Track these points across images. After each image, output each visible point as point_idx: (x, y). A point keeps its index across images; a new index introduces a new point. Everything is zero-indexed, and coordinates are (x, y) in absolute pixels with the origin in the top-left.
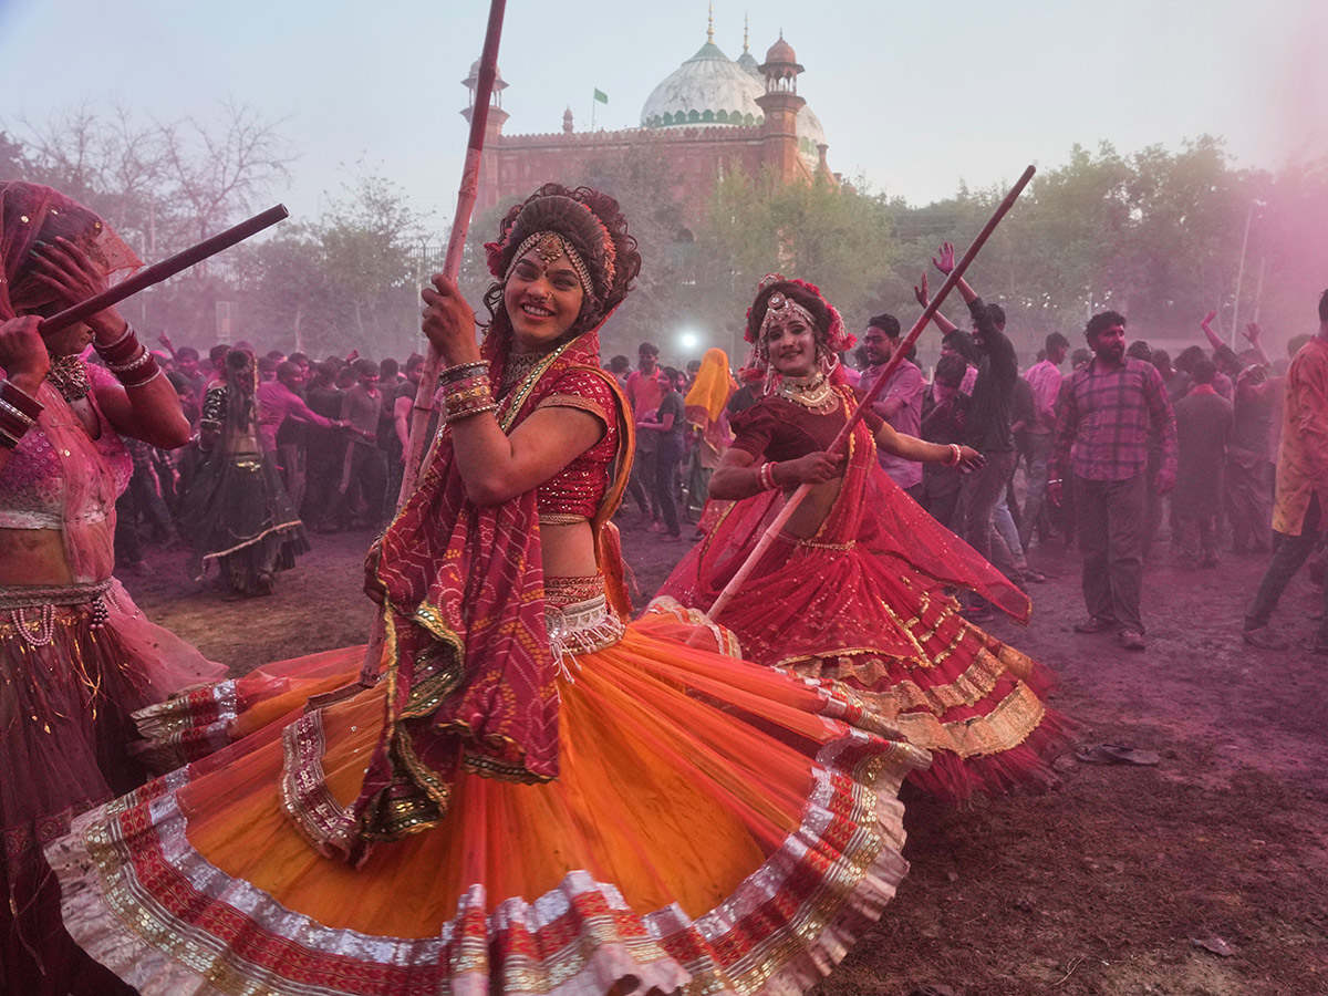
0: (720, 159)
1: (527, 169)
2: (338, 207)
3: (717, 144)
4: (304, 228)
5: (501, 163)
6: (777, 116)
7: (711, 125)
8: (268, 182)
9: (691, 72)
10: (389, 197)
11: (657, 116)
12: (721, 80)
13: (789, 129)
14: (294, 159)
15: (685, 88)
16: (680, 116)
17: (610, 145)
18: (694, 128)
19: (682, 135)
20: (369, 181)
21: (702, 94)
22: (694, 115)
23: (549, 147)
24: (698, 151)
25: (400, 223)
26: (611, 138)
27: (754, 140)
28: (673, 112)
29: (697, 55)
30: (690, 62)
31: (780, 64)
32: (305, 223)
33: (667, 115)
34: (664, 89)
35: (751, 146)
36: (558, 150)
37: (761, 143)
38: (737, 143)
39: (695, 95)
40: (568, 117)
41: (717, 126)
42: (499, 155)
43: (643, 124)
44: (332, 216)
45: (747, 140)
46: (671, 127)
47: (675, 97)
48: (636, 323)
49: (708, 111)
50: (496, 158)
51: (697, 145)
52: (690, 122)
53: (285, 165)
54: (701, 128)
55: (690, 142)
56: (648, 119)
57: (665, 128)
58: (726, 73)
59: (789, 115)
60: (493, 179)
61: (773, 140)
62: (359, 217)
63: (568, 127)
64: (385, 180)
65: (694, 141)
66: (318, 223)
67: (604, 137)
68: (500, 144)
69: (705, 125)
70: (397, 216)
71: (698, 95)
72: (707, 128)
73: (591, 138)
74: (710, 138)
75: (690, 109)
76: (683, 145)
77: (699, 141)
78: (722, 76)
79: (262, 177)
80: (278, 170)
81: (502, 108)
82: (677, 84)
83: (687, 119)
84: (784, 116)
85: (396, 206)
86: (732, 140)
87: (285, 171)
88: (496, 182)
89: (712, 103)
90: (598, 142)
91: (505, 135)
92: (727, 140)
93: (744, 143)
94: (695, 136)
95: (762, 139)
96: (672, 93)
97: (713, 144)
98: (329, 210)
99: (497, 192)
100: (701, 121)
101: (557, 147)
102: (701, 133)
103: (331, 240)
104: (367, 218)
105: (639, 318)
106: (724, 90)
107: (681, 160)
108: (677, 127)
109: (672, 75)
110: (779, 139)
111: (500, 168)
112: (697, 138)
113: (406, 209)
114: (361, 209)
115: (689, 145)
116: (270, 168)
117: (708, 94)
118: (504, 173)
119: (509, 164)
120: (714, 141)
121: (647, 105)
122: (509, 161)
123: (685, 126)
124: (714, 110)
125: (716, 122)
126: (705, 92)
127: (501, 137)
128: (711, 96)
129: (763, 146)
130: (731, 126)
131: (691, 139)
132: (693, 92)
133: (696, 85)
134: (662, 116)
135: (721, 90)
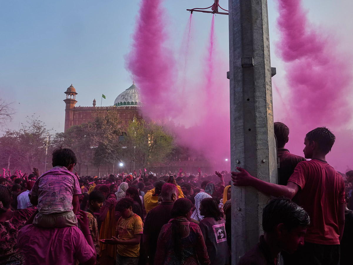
0: (135, 115)
1: (81, 116)
2: (25, 127)
3: (134, 111)
4: (14, 133)
5: (74, 114)
7: (133, 106)
8: (5, 120)
9: (128, 92)
10: (40, 126)
12: (136, 94)
14: (13, 114)
15: (126, 96)
16: (125, 103)
17: (105, 110)
19: (125, 108)
20: (35, 121)
21: (131, 98)
22: (128, 103)
23: (88, 110)
24: (129, 112)
25: (42, 132)
26: (105, 108)
28: (123, 102)
30: (128, 89)
32: (15, 132)
33: (121, 102)
34: (121, 96)
39: (129, 98)
40: (94, 101)
41: (134, 106)
42: (74, 112)
43: (115, 105)
44: (23, 130)
46: (122, 106)
47: (124, 98)
48: (106, 160)
49: (132, 102)
50: (73, 112)
51: (129, 111)
52: (127, 105)
53: (10, 115)
54: (130, 107)
56: (116, 103)
57: (120, 106)
60: (72, 118)
62: (31, 130)
63: (94, 104)
64: (39, 121)
66: (19, 132)
67: (103, 108)
68: (74, 109)
70: (42, 130)
72: (132, 107)
73: (100, 108)
74: (132, 109)
75: (127, 101)
76: (125, 111)
77: (129, 110)
79: (3, 118)
80: (8, 117)
81: (75, 100)
82: (124, 95)
83: (127, 104)
85: (42, 128)
87: (10, 117)
88: (72, 119)
89: (133, 100)
90: (102, 109)
91: (76, 107)
96: (123, 97)
97: (133, 111)
98: (22, 128)
99: (72, 122)
100: (130, 105)
101: (90, 110)
102: (130, 108)
103: (22, 136)
104: (33, 131)
105: (108, 159)
107: (124, 115)
108: (124, 106)
109: (123, 92)
111: (74, 116)
113: (45, 129)
114: (32, 128)
116: (6, 116)
118: (75, 117)
119: (76, 114)
120: (133, 110)
121: (116, 100)
122: (76, 113)
123: (125, 106)
124: (130, 102)
126: (132, 97)
130: (140, 106)
131: (127, 109)
132: (128, 97)
133: (129, 95)
134: (120, 103)
135: (136, 97)
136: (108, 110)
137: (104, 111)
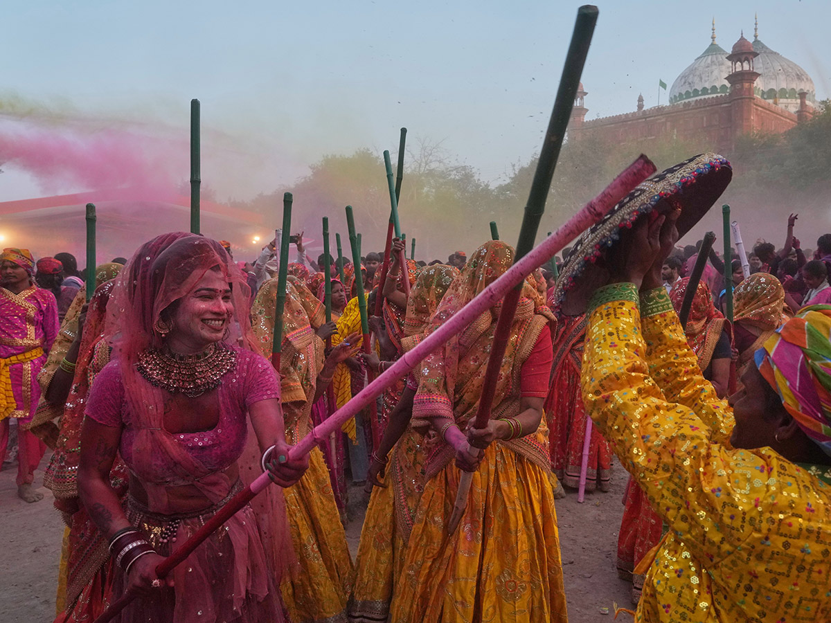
0: (705, 118)
6: (738, 86)
7: (707, 97)
9: (697, 66)
11: (675, 96)
12: (714, 67)
13: (747, 93)
15: (691, 76)
16: (688, 94)
18: (689, 102)
19: (681, 107)
21: (701, 78)
22: (696, 92)
24: (691, 115)
27: (725, 103)
28: (684, 93)
29: (703, 54)
30: (698, 58)
31: (739, 54)
33: (680, 94)
34: (680, 78)
35: (723, 107)
36: (613, 125)
37: (730, 105)
38: (716, 107)
39: (696, 80)
40: (641, 100)
41: (702, 97)
42: (583, 133)
45: (721, 104)
47: (685, 83)
49: (696, 90)
50: (580, 134)
51: (691, 111)
55: (687, 110)
58: (718, 62)
59: (746, 85)
61: (736, 102)
65: (689, 110)
69: (694, 99)
71: (699, 79)
73: (630, 116)
75: (693, 89)
77: (692, 109)
78: (715, 64)
81: (584, 107)
84: (742, 85)
86: (712, 106)
89: (707, 83)
91: (586, 121)
92: (708, 106)
93: (719, 106)
94: (689, 106)
95: (730, 102)
96: (683, 80)
100: (692, 97)
102: (693, 104)
106: (716, 73)
107: (681, 122)
110: (740, 101)
112: (690, 108)
115: (685, 112)
117: (704, 78)
120: (701, 108)
121: (673, 88)
123: (683, 102)
124: (699, 88)
125: (710, 94)
126: (703, 76)
127: (583, 122)
128: (707, 78)
129: (730, 106)
130: (723, 95)
131: (687, 108)
132: (696, 78)
133: (698, 73)
134: (677, 95)
135: (713, 74)
136: (646, 118)
137: (640, 121)
